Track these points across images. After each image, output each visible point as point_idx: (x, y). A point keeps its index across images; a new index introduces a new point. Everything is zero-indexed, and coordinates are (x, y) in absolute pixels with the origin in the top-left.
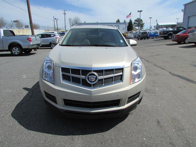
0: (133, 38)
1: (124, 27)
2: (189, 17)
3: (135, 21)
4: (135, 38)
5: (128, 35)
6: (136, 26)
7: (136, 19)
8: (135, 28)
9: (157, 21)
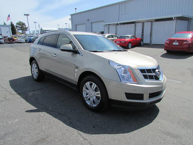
0: (24, 42)
1: (8, 30)
2: (76, 25)
3: (17, 24)
4: (27, 42)
5: (17, 39)
6: (19, 30)
7: (18, 23)
8: (18, 32)
9: (39, 26)
